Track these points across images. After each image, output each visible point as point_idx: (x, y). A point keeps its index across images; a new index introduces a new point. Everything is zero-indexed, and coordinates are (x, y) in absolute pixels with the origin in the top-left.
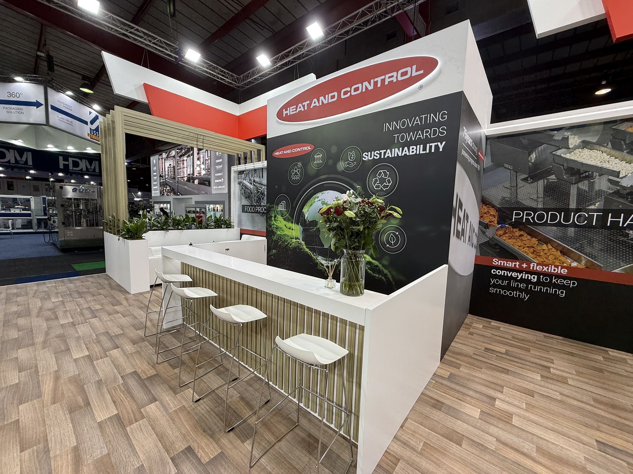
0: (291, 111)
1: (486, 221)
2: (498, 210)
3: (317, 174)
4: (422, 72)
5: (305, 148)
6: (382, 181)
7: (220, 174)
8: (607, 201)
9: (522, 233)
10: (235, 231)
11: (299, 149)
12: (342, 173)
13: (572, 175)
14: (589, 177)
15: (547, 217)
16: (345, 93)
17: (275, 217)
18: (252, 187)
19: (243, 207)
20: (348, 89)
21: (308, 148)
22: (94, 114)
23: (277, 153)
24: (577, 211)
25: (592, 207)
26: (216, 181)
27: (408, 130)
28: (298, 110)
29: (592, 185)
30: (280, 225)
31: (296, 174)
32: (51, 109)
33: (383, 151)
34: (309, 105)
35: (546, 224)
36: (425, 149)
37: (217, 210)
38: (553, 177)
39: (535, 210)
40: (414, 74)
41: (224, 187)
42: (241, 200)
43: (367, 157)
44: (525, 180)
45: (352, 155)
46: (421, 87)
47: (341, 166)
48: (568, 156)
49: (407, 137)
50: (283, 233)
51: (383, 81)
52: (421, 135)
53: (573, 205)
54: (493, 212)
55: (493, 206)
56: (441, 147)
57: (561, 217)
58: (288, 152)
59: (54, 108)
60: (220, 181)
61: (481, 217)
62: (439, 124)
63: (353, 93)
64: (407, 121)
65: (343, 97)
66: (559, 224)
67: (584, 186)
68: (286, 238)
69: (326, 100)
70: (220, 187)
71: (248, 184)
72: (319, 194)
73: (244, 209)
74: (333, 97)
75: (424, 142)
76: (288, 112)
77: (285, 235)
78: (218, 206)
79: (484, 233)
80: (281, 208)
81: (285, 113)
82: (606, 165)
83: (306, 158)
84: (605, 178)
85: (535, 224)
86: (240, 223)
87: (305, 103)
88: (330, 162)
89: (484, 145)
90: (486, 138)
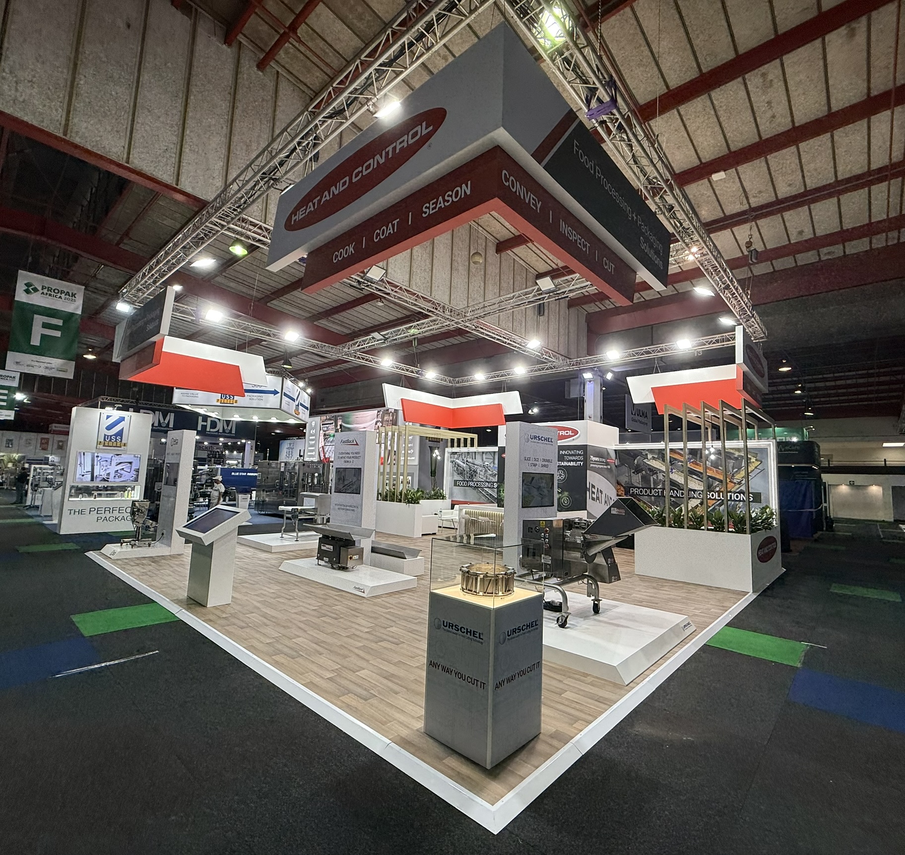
1: (620, 493)
2: (624, 488)
4: (573, 434)
6: (561, 475)
8: (663, 485)
10: (448, 502)
13: (651, 472)
14: (656, 473)
15: (644, 492)
18: (465, 465)
19: (455, 481)
24: (654, 489)
25: (659, 487)
33: (560, 462)
35: (643, 495)
36: (576, 464)
38: (644, 472)
39: (639, 488)
42: (453, 476)
44: (634, 473)
46: (573, 440)
48: (648, 463)
49: (571, 458)
51: (558, 433)
52: (574, 458)
53: (652, 486)
55: (622, 486)
56: (582, 464)
57: (648, 492)
59: (284, 394)
61: (618, 491)
62: (580, 455)
64: (569, 452)
66: (648, 495)
67: (655, 477)
71: (462, 464)
75: (576, 461)
82: (661, 469)
84: (661, 474)
86: (451, 494)
89: (613, 455)
90: (615, 451)
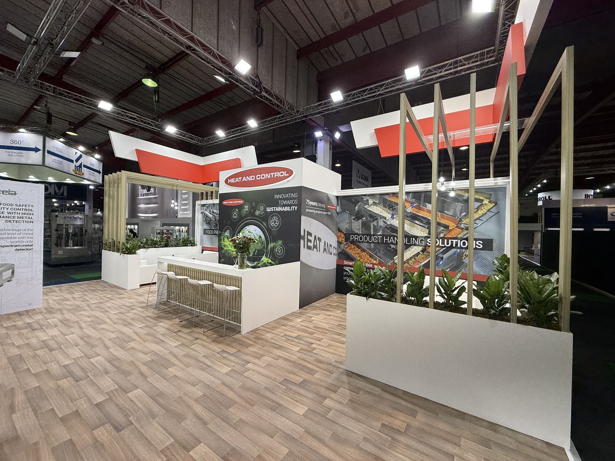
0: (232, 181)
1: (340, 240)
2: (345, 235)
3: (246, 216)
4: (288, 175)
5: (240, 202)
6: (275, 222)
7: (185, 202)
8: (383, 231)
9: (355, 246)
10: (198, 248)
11: (236, 202)
12: (258, 217)
13: (371, 218)
14: (377, 219)
15: (363, 239)
16: (258, 177)
17: (224, 239)
18: (211, 216)
19: (205, 230)
20: (260, 175)
21: (241, 202)
22: (79, 153)
23: (225, 203)
24: (374, 235)
25: (379, 234)
26: (182, 207)
27: (284, 199)
28: (236, 181)
29: (378, 223)
30: (226, 244)
31: (235, 215)
32: (48, 153)
33: (275, 208)
34: (242, 179)
35: (363, 242)
36: (290, 209)
37: (182, 231)
38: (364, 218)
39: (359, 235)
40: (285, 175)
41: (189, 212)
42: (203, 225)
43: (269, 210)
44: (354, 219)
45: (262, 208)
46: (288, 181)
47: (257, 213)
48: (369, 209)
49: (285, 202)
50: (228, 249)
51: (274, 175)
52: (289, 202)
53: (372, 233)
54: (343, 236)
55: (343, 233)
56: (296, 208)
57: (368, 238)
58: (231, 202)
59: (49, 152)
60: (186, 207)
61: (338, 238)
62: (294, 199)
63: (262, 178)
64: (284, 195)
65: (257, 179)
66: (368, 242)
67: (375, 223)
68: (230, 252)
69: (250, 178)
70: (186, 212)
71: (209, 214)
72: (247, 227)
73: (205, 232)
74: (253, 178)
75: (290, 206)
76: (231, 181)
77: (229, 250)
78: (183, 227)
79: (340, 247)
80: (227, 234)
81: (229, 181)
82: (382, 214)
83: (240, 207)
84: (382, 220)
85: (359, 242)
86: (202, 242)
87: (240, 178)
88: (252, 211)
89: (334, 201)
90: (337, 197)
